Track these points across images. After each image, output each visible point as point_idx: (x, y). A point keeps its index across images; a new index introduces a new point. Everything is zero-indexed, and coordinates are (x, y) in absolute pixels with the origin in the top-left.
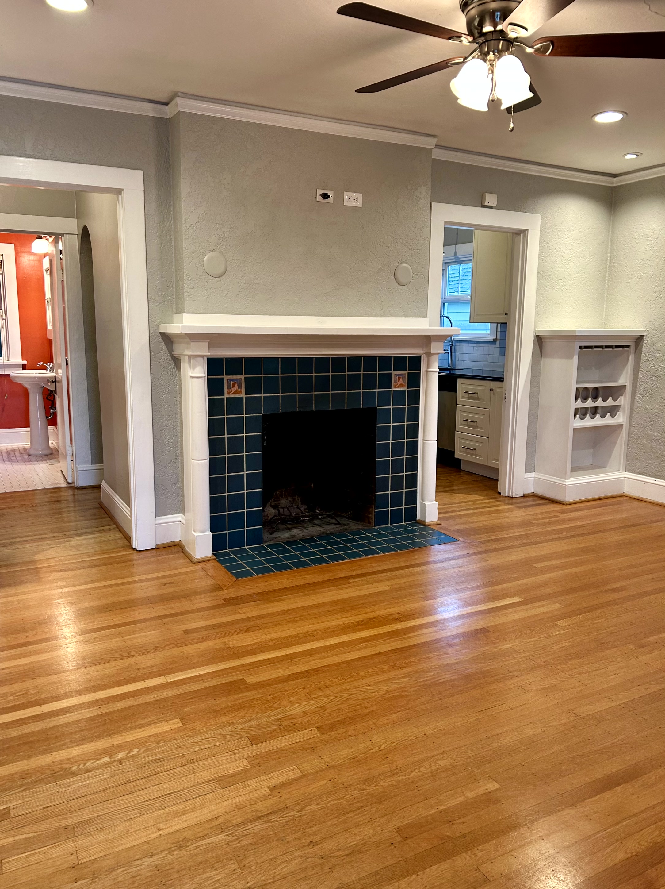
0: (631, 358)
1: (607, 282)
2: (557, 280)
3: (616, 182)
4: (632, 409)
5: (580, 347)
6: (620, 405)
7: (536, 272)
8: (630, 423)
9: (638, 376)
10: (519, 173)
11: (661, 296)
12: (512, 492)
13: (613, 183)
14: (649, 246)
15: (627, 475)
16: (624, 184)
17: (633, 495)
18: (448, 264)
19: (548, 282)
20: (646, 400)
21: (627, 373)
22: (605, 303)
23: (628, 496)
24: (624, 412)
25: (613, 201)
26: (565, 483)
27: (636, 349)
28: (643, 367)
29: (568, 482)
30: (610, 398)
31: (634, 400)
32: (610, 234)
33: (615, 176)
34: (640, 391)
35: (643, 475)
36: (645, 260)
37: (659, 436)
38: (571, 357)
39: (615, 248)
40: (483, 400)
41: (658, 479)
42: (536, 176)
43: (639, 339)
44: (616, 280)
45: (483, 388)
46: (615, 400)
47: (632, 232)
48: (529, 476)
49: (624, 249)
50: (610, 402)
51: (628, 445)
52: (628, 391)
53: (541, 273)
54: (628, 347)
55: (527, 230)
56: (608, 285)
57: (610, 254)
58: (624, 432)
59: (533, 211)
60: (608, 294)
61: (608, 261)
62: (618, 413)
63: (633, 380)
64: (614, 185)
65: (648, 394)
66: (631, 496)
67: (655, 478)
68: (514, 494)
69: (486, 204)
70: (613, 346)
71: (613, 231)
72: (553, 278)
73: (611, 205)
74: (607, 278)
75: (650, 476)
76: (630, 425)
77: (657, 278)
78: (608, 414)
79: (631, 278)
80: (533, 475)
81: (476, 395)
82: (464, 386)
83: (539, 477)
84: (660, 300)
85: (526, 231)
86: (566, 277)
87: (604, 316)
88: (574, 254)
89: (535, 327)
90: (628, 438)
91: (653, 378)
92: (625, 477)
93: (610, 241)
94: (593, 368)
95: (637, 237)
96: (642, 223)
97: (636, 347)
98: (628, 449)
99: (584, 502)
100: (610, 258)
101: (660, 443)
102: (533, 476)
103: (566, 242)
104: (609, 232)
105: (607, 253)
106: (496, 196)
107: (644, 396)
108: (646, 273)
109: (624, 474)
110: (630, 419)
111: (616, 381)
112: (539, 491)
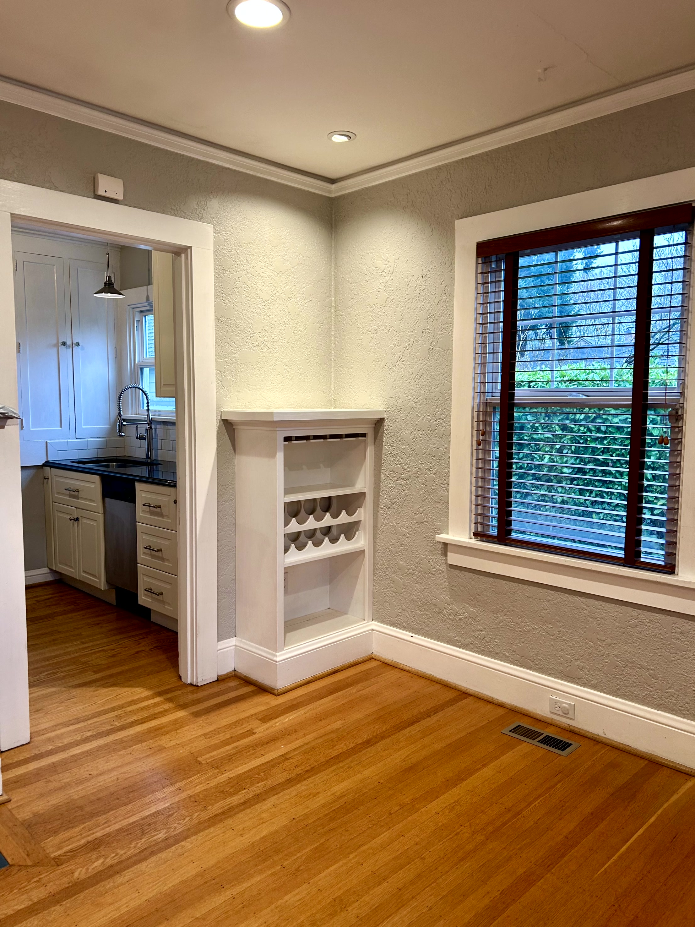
0: (370, 451)
1: (333, 339)
2: (251, 332)
3: (334, 191)
4: (375, 527)
5: (287, 439)
6: (360, 521)
7: (213, 317)
8: (374, 547)
9: (380, 477)
10: (167, 151)
11: (403, 359)
12: (197, 678)
13: (330, 192)
14: (382, 284)
15: (376, 625)
16: (346, 194)
17: (384, 657)
18: (144, 314)
19: (237, 336)
20: (393, 514)
21: (365, 473)
22: (333, 370)
23: (378, 659)
24: (365, 530)
25: (333, 219)
26: (275, 659)
27: (375, 438)
28: (386, 465)
29: (281, 656)
30: (344, 512)
31: (377, 514)
32: (333, 268)
33: (333, 181)
34: (384, 501)
35: (396, 626)
36: (379, 306)
37: (412, 568)
38: (273, 455)
39: (340, 287)
40: (168, 517)
41: (416, 634)
42: (199, 160)
43: (379, 423)
44: (345, 336)
45: (166, 499)
46: (350, 514)
47: (361, 265)
48: (227, 645)
49: (351, 290)
50: (344, 518)
51: (374, 580)
52: (369, 500)
53: (223, 319)
54: (364, 435)
55: (190, 248)
56: (335, 343)
57: (335, 298)
58: (367, 562)
59: (200, 218)
60: (336, 357)
61: (333, 308)
62: (357, 532)
63: (375, 483)
64: (333, 195)
65: (394, 506)
66: (382, 660)
67: (412, 632)
68: (199, 680)
69: (101, 192)
70: (342, 435)
71: (336, 264)
72: (244, 329)
73: (331, 224)
74: (333, 333)
75: (404, 628)
76: (375, 551)
77: (395, 333)
78: (342, 536)
79: (363, 333)
80: (233, 641)
81: (158, 509)
82: (144, 495)
83: (242, 645)
84: (402, 366)
85: (189, 250)
86: (267, 328)
87: (333, 389)
88: (277, 294)
89: (219, 406)
90: (374, 570)
91: (400, 481)
92: (373, 630)
93: (333, 278)
94: (322, 465)
95: (366, 272)
96: (372, 251)
97: (375, 434)
98: (374, 586)
99: (308, 682)
100: (335, 303)
101: (415, 579)
102: (234, 643)
103: (263, 275)
104: (331, 265)
105: (330, 296)
106: (121, 181)
107: (389, 508)
108: (381, 326)
109: (372, 625)
110: (375, 542)
111: (352, 485)
112: (244, 670)
